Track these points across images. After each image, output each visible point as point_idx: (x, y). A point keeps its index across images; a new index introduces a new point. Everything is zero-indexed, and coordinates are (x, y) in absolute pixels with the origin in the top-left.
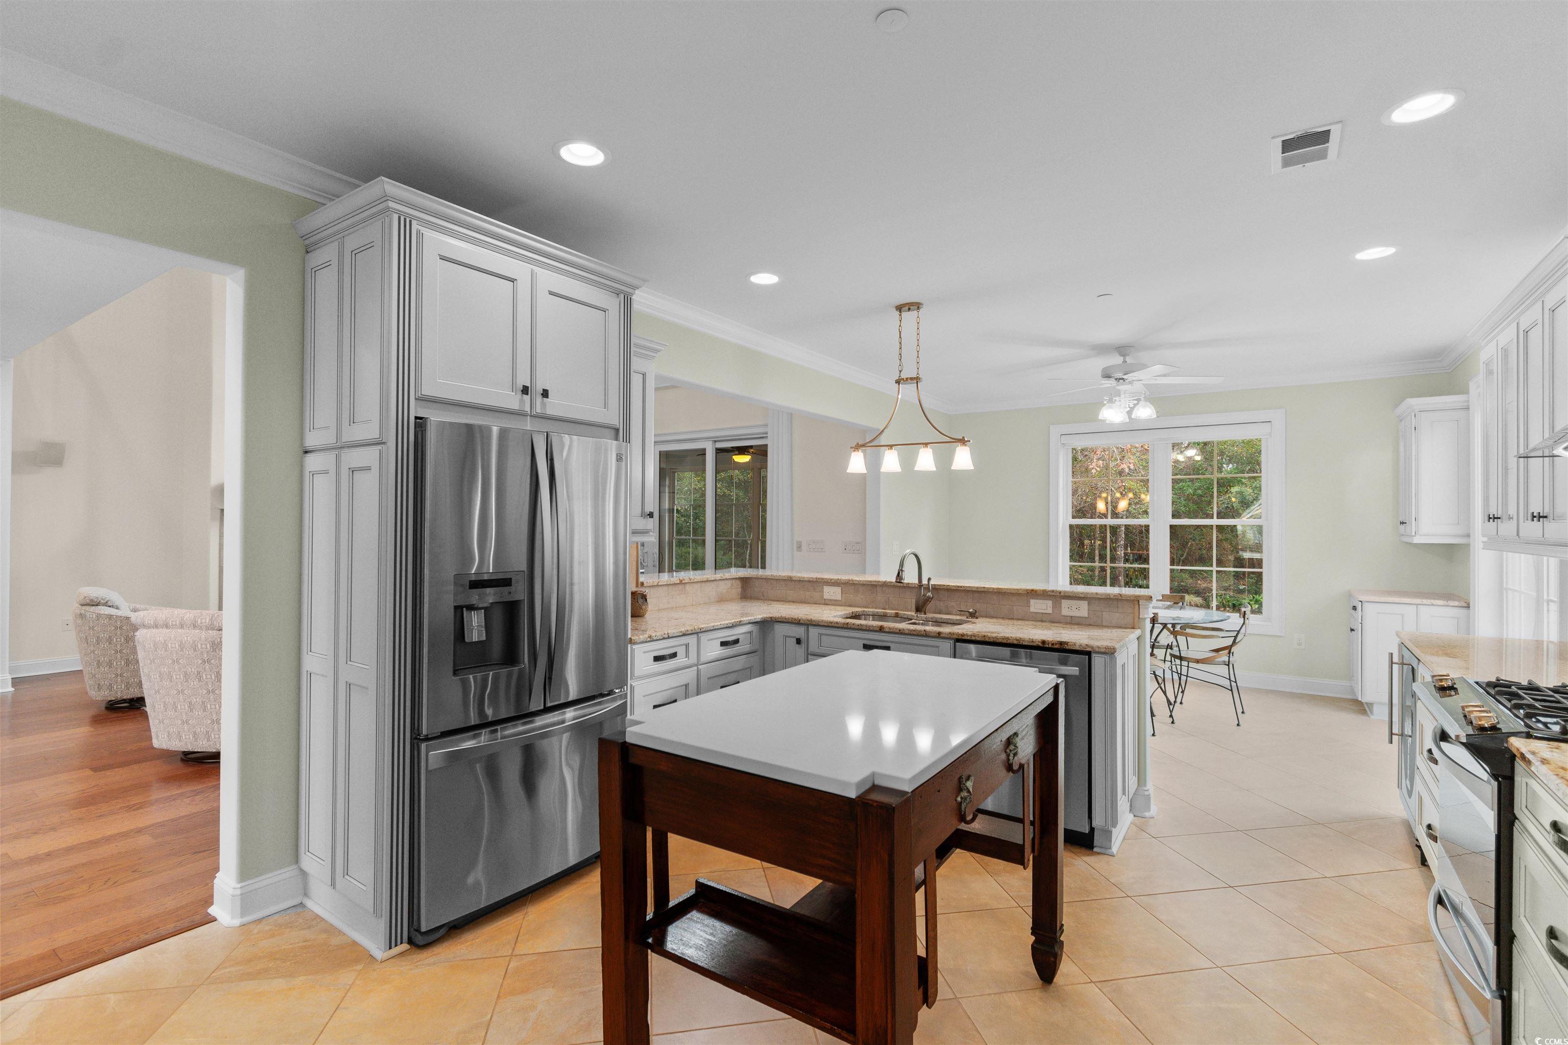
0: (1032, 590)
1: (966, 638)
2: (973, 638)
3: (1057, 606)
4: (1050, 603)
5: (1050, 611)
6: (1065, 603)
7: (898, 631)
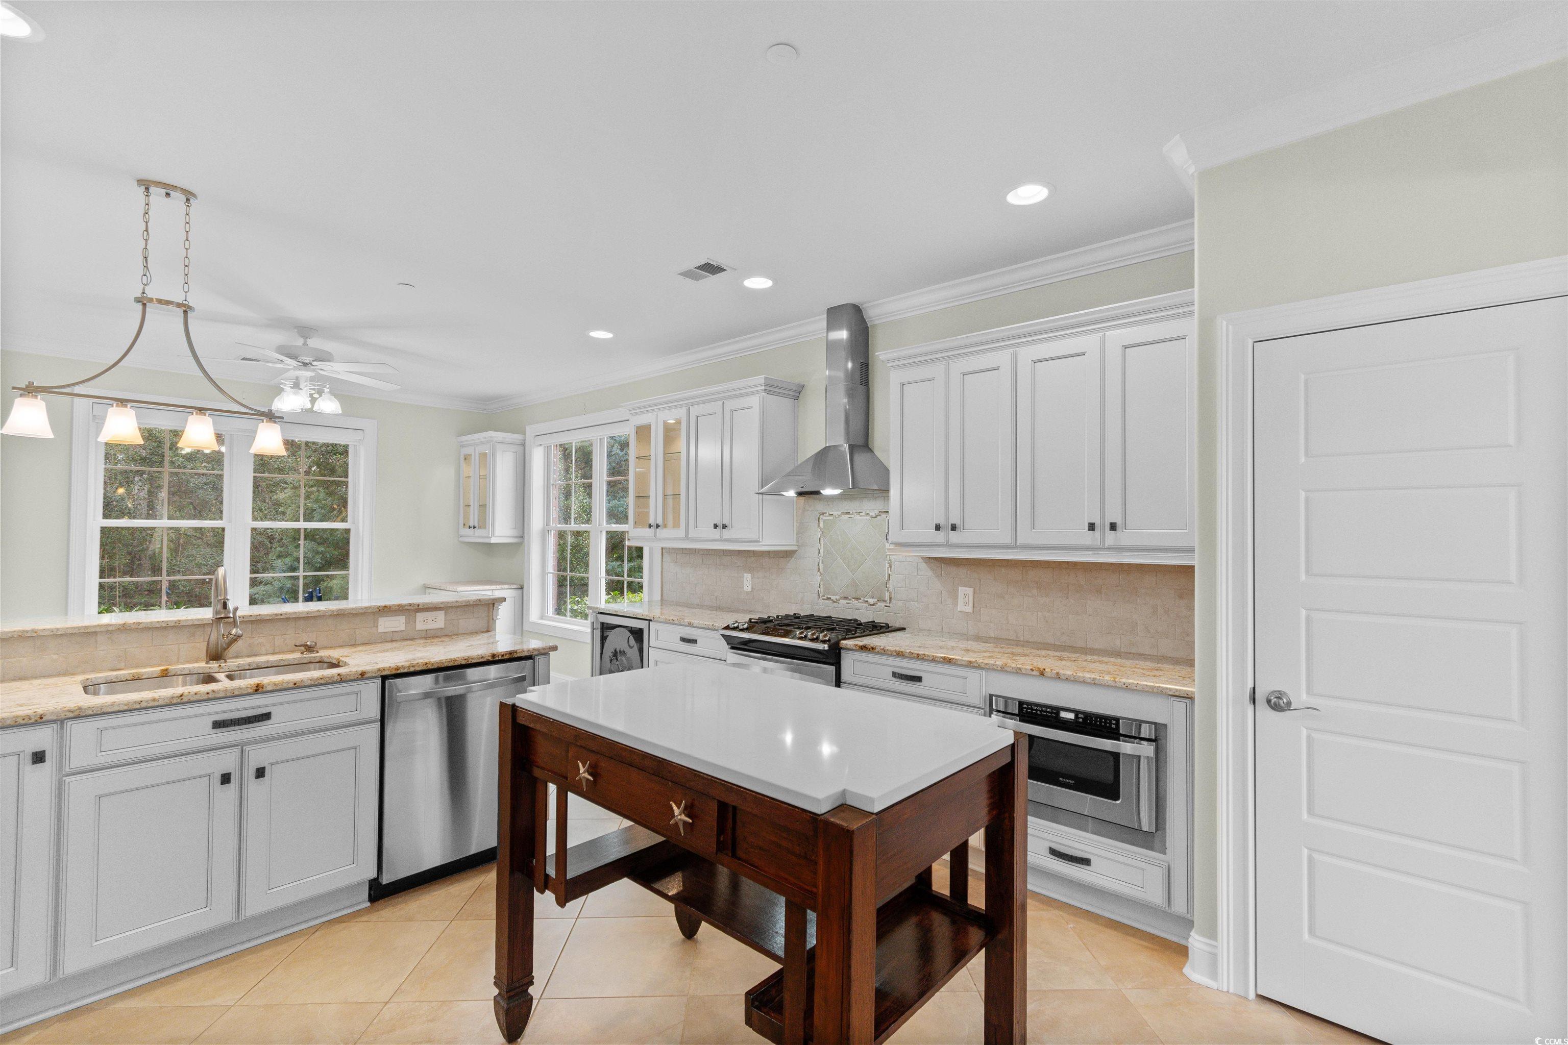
0: (385, 607)
1: (402, 671)
2: (412, 669)
3: (411, 621)
4: (402, 619)
5: (403, 628)
6: (420, 616)
7: (292, 685)
